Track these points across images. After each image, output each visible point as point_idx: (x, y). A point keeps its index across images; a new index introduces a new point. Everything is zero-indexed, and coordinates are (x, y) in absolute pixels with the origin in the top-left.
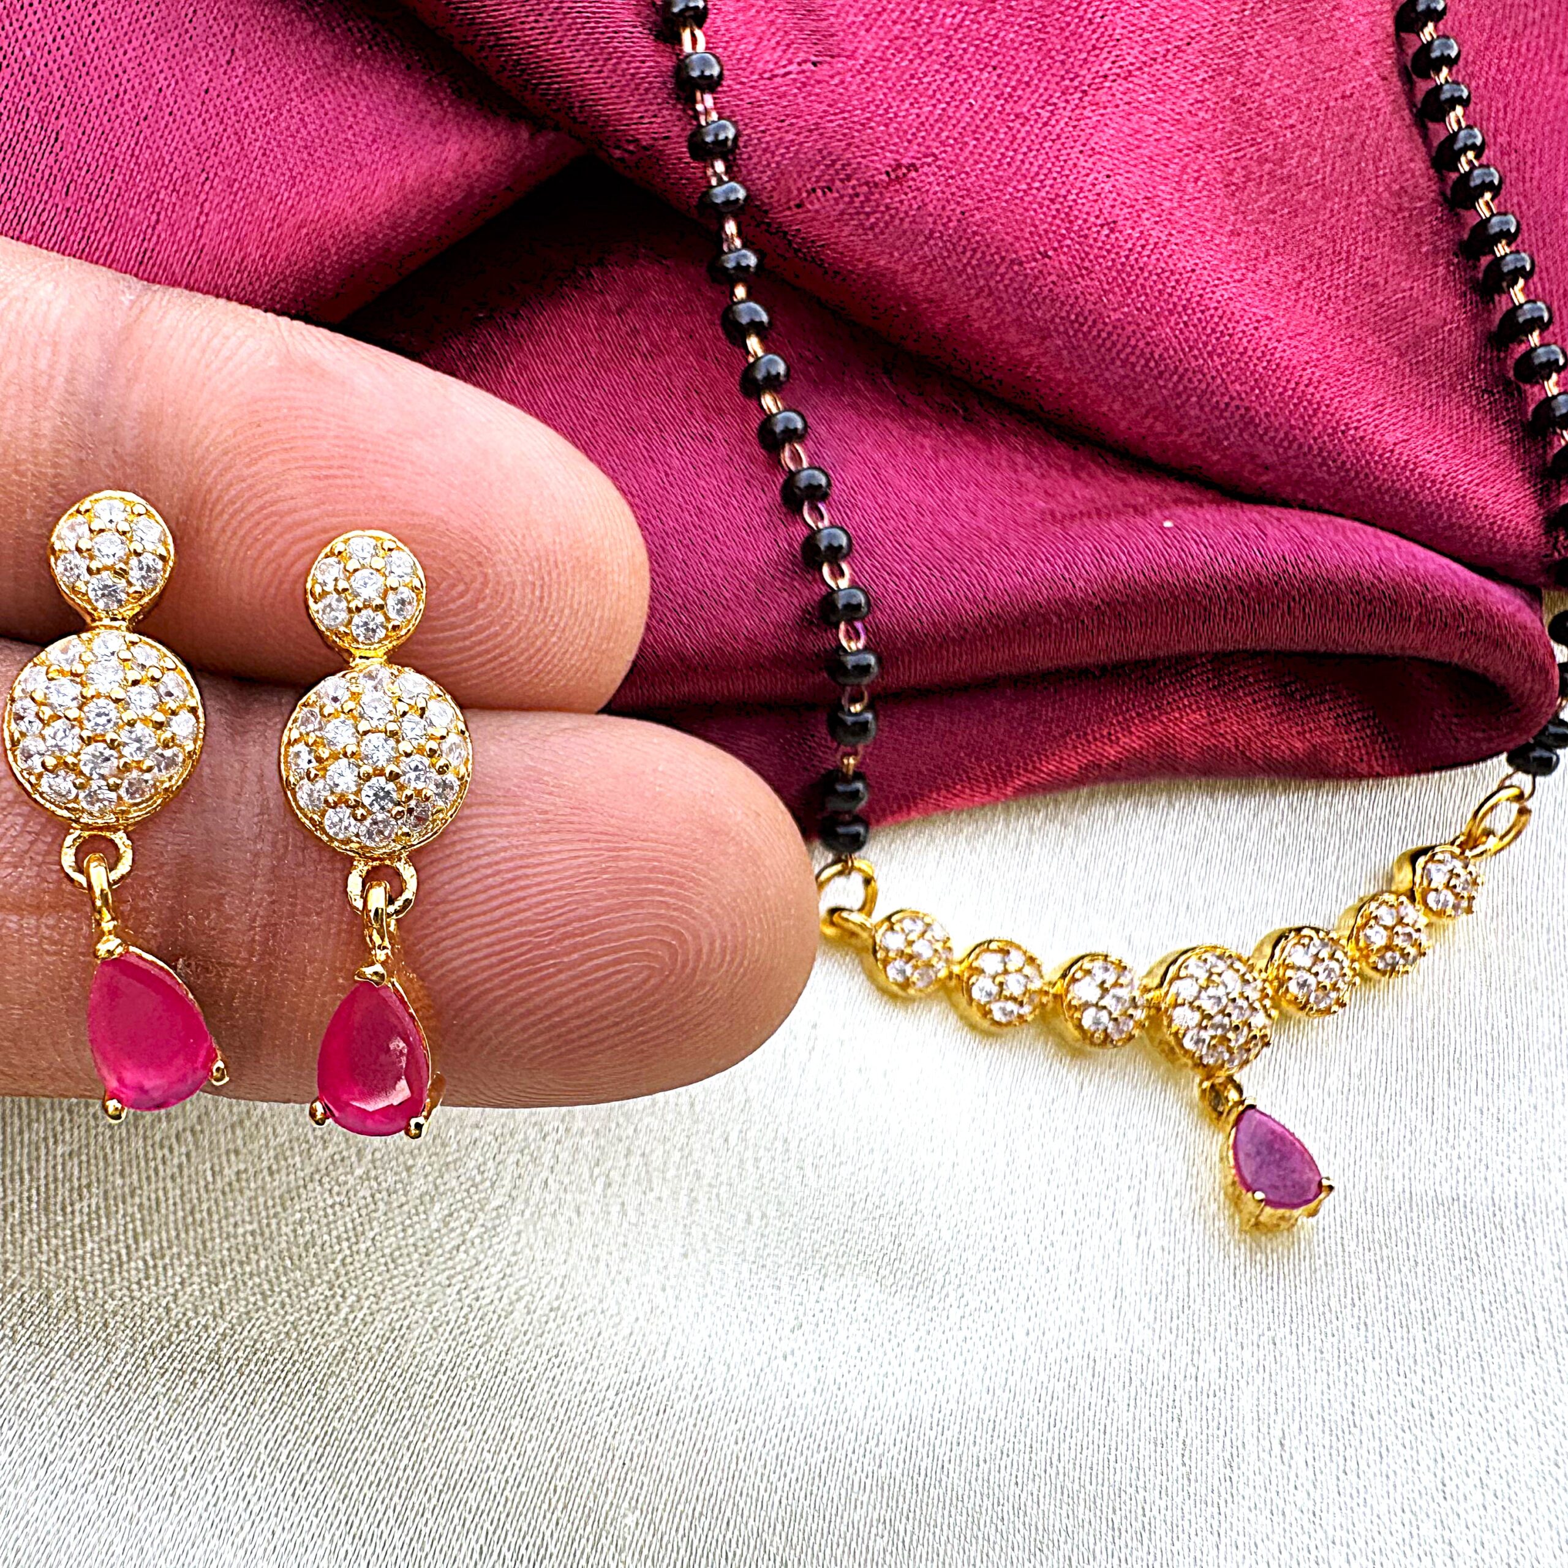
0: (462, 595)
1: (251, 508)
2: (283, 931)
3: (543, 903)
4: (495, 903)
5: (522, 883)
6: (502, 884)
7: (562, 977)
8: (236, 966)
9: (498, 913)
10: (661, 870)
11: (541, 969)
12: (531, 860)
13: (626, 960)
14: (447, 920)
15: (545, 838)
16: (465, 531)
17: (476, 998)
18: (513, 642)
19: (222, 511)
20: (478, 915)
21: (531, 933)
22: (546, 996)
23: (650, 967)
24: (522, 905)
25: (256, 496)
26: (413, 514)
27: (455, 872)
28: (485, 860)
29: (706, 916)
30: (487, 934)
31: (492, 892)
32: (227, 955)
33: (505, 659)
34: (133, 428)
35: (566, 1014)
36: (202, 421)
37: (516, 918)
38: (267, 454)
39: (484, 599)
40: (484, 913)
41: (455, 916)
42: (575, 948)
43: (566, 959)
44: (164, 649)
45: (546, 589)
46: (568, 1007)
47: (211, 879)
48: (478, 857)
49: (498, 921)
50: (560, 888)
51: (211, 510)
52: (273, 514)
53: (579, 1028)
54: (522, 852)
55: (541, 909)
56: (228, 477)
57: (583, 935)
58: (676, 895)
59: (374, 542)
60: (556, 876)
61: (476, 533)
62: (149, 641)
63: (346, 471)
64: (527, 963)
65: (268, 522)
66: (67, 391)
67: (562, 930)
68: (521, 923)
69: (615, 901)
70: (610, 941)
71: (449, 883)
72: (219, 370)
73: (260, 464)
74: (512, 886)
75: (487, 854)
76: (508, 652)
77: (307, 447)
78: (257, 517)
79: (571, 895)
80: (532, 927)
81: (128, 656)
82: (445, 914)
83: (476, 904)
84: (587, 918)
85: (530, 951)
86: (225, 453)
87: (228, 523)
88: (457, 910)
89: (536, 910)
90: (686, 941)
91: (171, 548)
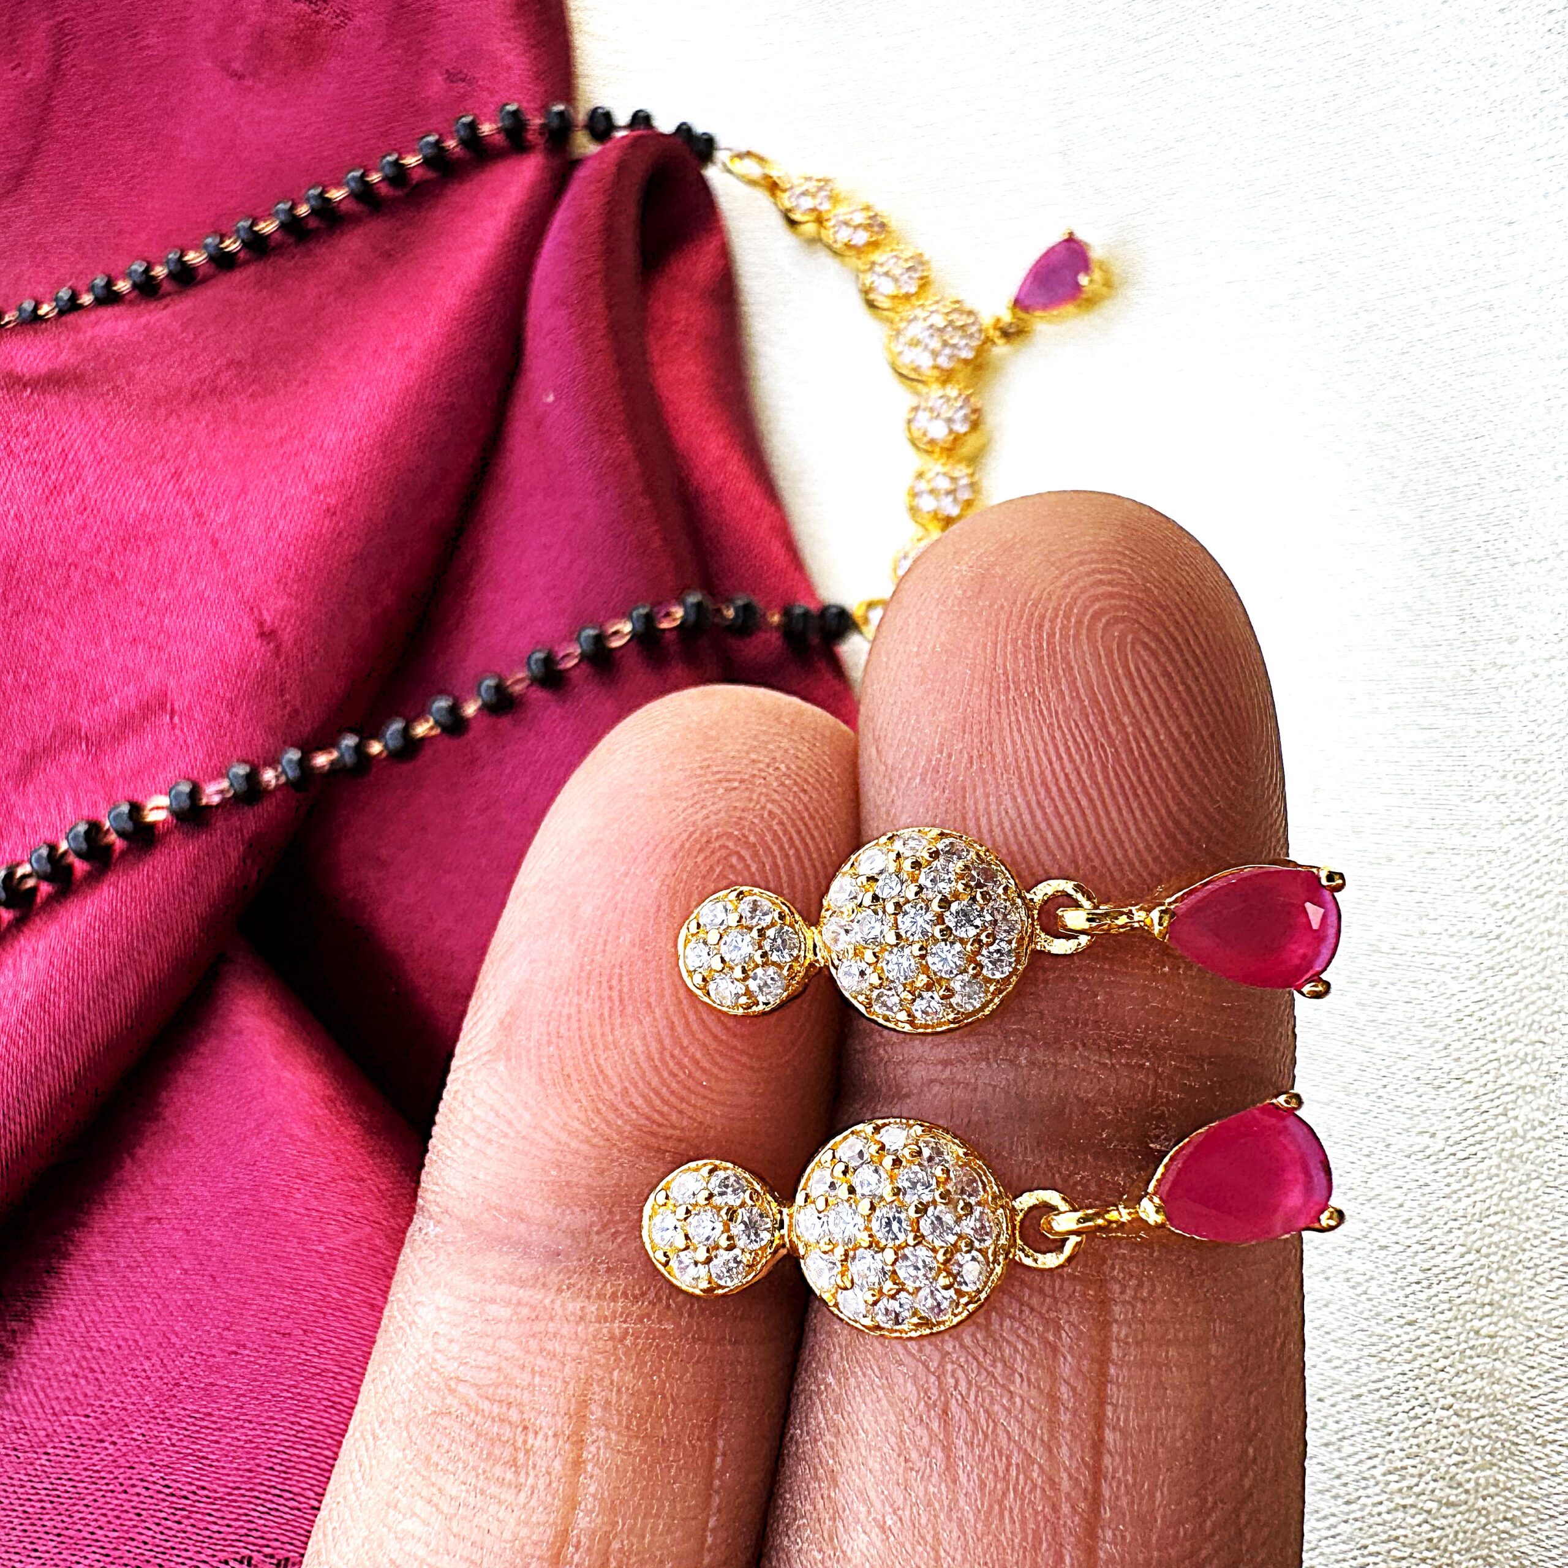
0: (741, 858)
1: (655, 1081)
2: (1116, 1033)
3: (1070, 755)
4: (1073, 805)
5: (1049, 777)
6: (1052, 799)
7: (1148, 732)
8: (1155, 1087)
9: (1084, 802)
10: (1027, 635)
11: (1142, 755)
12: (1024, 770)
13: (1126, 667)
14: (1093, 855)
15: (999, 757)
16: (675, 856)
17: (1177, 823)
18: (789, 808)
19: (661, 1113)
20: (1086, 821)
21: (1104, 767)
22: (1171, 750)
23: (1133, 644)
24: (1073, 777)
25: (643, 1076)
26: (658, 910)
27: (1042, 849)
28: (1027, 817)
29: (1073, 589)
30: (1107, 813)
31: (1062, 810)
32: (1144, 1094)
33: (806, 815)
34: (573, 1213)
35: (1187, 728)
36: (564, 1137)
37: (1088, 782)
38: (599, 1066)
39: (744, 836)
40: (1084, 814)
41: (1089, 848)
42: (1117, 720)
43: (1130, 729)
44: (812, 1165)
45: (730, 776)
46: (1180, 727)
47: (1062, 1112)
48: (1024, 826)
49: (1091, 800)
50: (1053, 738)
51: (660, 1125)
52: (662, 1059)
53: (1201, 715)
54: (1015, 781)
55: (1077, 758)
56: (622, 1106)
57: (1102, 712)
58: (1052, 621)
59: (691, 945)
60: (1040, 743)
61: (676, 845)
62: (803, 1181)
63: (614, 982)
64: (1135, 769)
65: (671, 1064)
66: (533, 1286)
67: (1098, 733)
68: (1093, 776)
69: (1063, 680)
70: (1107, 685)
71: (1054, 856)
72: (510, 1123)
73: (610, 1072)
74: (1054, 789)
75: (1020, 816)
76: (799, 812)
77: (590, 1025)
78: (665, 1074)
79: (1060, 727)
80: (1098, 767)
81: (822, 1201)
82: (1087, 858)
83: (1075, 826)
84: (1083, 708)
85: (1123, 767)
86: (598, 1111)
87: (672, 1107)
88: (1083, 847)
89: (1078, 761)
90: (1101, 609)
91: (701, 1163)
